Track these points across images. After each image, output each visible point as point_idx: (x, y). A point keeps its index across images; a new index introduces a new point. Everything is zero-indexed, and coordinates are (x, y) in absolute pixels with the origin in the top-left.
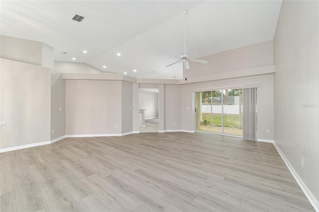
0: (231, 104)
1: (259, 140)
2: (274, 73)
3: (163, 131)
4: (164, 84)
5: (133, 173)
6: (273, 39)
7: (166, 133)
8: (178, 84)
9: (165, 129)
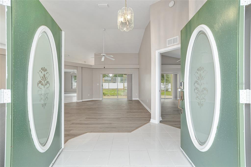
0: (115, 83)
1: (133, 99)
2: (139, 68)
3: (81, 101)
4: (82, 67)
5: (85, 119)
6: (138, 53)
7: (83, 102)
8: (91, 68)
9: (82, 99)
